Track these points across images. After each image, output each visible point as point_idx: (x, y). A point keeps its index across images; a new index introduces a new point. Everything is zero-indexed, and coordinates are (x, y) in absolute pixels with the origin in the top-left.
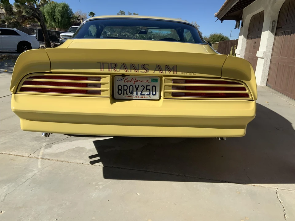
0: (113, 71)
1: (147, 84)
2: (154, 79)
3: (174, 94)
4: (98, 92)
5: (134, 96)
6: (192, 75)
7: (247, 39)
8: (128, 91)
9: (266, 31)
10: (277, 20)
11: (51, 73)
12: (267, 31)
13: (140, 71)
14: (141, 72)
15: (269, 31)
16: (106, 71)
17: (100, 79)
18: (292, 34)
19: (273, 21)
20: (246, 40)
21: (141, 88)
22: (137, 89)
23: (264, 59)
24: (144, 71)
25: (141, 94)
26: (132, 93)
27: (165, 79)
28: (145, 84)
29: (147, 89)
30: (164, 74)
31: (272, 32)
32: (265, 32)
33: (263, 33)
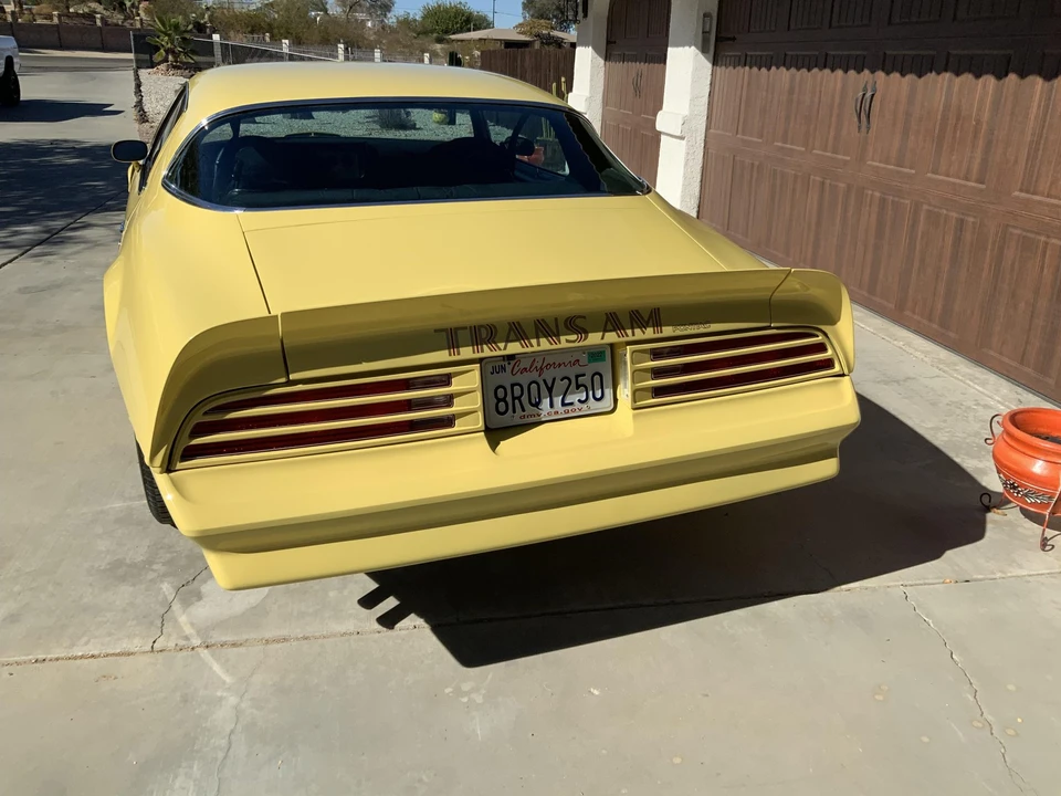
0: (487, 352)
1: (577, 370)
2: (596, 354)
3: (659, 391)
4: (448, 422)
5: (543, 413)
6: (702, 329)
7: (607, 58)
8: (525, 399)
9: (684, 46)
10: (716, 9)
11: (290, 383)
12: (687, 48)
13: (563, 338)
14: (566, 341)
15: (693, 48)
16: (467, 352)
17: (446, 380)
18: (773, 68)
19: (705, 15)
20: (603, 62)
21: (560, 385)
22: (550, 390)
23: (684, 142)
24: (574, 337)
25: (563, 404)
26: (537, 405)
27: (633, 352)
28: (571, 372)
29: (578, 387)
30: (631, 338)
31: (704, 50)
32: (681, 49)
33: (671, 51)
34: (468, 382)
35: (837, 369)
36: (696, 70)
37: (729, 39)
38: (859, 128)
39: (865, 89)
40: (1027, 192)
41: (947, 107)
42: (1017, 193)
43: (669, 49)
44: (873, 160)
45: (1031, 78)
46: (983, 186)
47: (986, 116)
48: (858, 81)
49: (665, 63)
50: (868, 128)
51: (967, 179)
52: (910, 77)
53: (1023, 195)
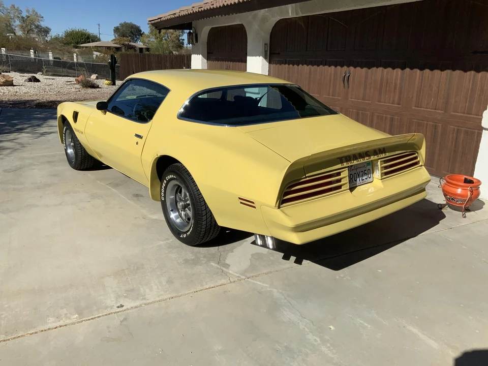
1: (364, 169)
2: (368, 163)
3: (386, 174)
4: (340, 187)
5: (358, 183)
6: (394, 153)
7: (208, 59)
8: (353, 179)
9: (256, 56)
11: (306, 177)
12: (258, 57)
13: (365, 158)
15: (261, 57)
16: (345, 164)
17: (339, 174)
18: (300, 65)
19: (265, 44)
20: (206, 61)
21: (361, 173)
22: (359, 175)
24: (367, 158)
25: (362, 180)
26: (356, 181)
27: (381, 161)
29: (365, 174)
30: (380, 157)
31: (266, 58)
32: (254, 57)
33: (248, 58)
34: (345, 174)
35: (420, 164)
36: (263, 65)
37: (277, 54)
38: (344, 87)
39: (345, 73)
40: (418, 107)
41: (382, 79)
42: (413, 108)
43: (248, 57)
44: (351, 98)
45: (415, 70)
46: (400, 106)
47: (398, 82)
48: (342, 71)
49: (246, 62)
50: (349, 87)
51: (393, 103)
52: (365, 69)
53: (416, 108)
